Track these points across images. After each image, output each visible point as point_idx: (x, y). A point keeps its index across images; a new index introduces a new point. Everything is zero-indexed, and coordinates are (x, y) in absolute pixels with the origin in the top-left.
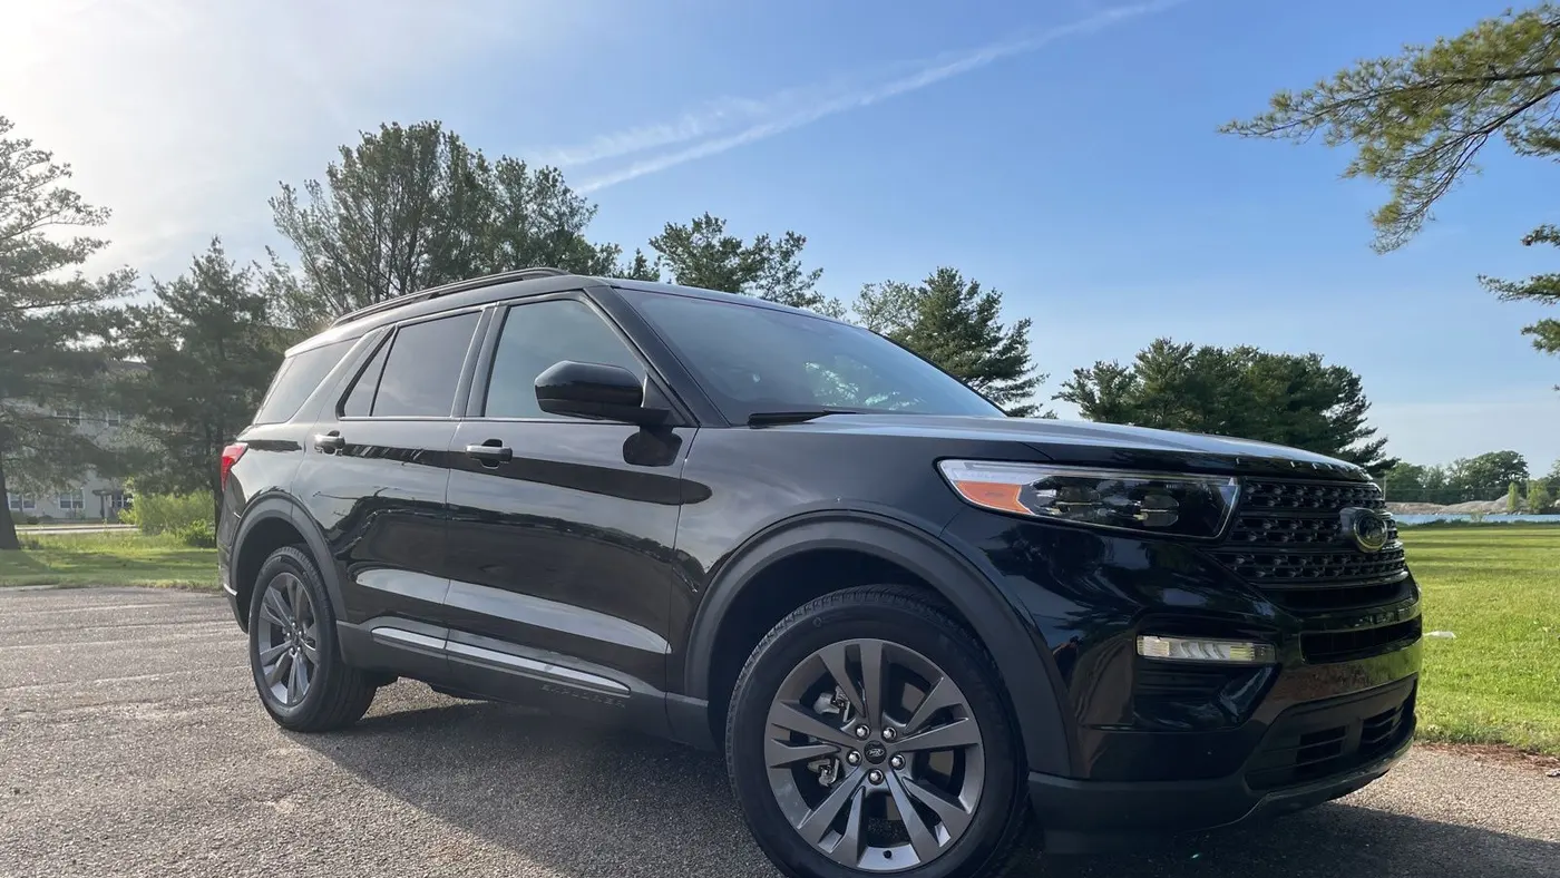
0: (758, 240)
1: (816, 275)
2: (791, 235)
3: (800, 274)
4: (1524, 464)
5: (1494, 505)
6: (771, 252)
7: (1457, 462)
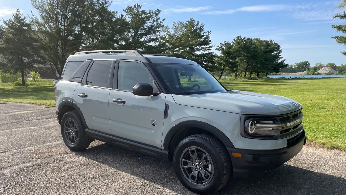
0: (150, 10)
1: (164, 20)
2: (158, 10)
3: (160, 19)
4: (309, 64)
5: (303, 73)
6: (153, 13)
7: (296, 64)
